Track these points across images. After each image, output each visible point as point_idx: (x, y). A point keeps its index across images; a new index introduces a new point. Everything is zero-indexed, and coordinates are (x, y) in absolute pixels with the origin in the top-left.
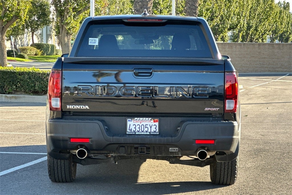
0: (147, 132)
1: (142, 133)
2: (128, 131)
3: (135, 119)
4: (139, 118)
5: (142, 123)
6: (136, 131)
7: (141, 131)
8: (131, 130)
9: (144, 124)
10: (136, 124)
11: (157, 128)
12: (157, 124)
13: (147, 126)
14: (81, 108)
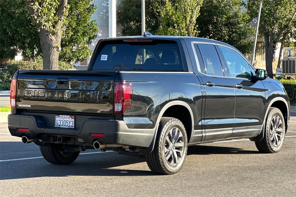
0: (67, 126)
1: (64, 127)
2: (56, 125)
3: (60, 116)
4: (62, 116)
5: (65, 119)
6: (61, 125)
7: (63, 125)
8: (58, 124)
9: (66, 120)
10: (61, 120)
11: (73, 123)
12: (73, 120)
13: (67, 122)
14: (27, 107)
